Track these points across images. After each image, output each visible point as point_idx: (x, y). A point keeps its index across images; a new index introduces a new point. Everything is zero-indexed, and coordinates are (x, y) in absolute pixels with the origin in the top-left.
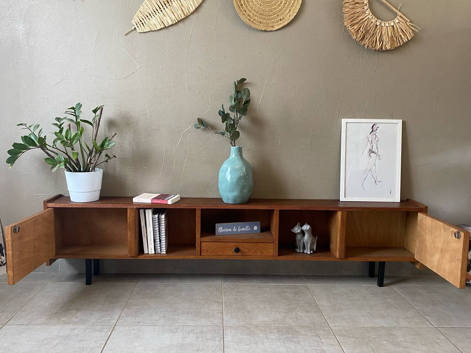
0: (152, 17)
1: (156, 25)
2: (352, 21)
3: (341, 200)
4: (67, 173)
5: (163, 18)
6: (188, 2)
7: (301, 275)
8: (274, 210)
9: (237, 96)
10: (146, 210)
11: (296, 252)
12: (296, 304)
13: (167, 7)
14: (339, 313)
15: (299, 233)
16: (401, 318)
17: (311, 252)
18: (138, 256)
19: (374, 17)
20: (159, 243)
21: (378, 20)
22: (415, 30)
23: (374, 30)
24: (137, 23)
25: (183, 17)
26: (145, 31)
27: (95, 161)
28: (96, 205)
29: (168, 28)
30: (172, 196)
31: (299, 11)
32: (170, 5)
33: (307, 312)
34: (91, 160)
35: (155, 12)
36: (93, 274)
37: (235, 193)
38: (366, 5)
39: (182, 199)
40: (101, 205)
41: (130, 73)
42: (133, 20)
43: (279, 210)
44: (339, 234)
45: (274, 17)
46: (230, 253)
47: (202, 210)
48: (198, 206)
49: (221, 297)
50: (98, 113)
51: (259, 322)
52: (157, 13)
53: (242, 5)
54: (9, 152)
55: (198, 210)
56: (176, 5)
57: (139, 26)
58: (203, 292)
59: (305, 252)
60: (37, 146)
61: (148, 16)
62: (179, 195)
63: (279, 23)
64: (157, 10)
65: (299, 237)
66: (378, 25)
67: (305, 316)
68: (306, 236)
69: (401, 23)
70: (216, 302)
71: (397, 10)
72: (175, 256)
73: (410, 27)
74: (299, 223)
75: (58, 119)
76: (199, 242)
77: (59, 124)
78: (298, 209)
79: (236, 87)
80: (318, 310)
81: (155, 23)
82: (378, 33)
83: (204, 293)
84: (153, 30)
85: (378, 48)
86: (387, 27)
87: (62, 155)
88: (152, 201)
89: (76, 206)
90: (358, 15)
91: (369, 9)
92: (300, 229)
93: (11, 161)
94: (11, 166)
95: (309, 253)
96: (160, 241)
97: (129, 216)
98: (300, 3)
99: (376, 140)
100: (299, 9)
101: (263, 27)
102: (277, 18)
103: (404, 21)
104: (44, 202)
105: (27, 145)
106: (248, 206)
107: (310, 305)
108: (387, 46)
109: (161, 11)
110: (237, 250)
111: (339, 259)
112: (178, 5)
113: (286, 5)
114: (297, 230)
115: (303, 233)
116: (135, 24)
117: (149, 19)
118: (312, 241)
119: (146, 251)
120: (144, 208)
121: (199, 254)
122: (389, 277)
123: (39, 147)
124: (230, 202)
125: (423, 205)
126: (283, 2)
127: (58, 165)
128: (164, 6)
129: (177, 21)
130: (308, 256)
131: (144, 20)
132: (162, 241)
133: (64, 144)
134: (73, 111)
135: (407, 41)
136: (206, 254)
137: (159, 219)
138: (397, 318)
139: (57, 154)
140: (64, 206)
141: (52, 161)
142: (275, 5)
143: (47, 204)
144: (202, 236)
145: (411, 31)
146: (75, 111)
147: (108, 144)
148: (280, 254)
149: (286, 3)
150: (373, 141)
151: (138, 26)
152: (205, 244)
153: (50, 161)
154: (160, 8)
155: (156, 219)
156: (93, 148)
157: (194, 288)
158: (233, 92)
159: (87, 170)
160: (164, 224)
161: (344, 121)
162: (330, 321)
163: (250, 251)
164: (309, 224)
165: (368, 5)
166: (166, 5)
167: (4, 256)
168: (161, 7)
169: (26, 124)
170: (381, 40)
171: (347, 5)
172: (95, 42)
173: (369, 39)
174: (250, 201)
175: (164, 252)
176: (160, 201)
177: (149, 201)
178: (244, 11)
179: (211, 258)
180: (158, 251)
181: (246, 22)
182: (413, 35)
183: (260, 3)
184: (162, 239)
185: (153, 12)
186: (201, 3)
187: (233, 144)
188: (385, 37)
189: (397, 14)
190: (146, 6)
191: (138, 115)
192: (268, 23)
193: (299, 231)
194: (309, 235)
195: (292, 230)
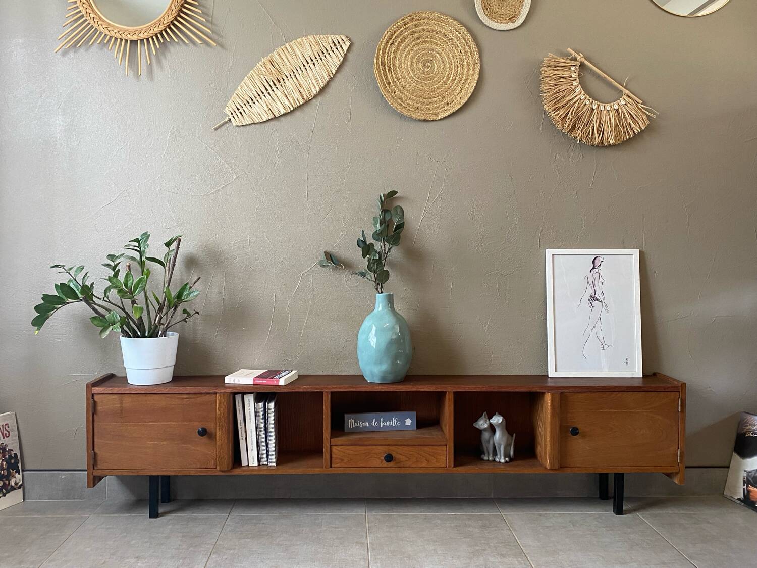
0: (254, 103)
1: (261, 114)
2: (556, 103)
3: (549, 376)
4: (124, 340)
5: (272, 104)
6: (310, 80)
7: (491, 498)
8: (446, 392)
9: (384, 218)
10: (245, 396)
11: (483, 460)
12: (484, 544)
13: (277, 88)
14: (554, 558)
15: (486, 428)
16: (653, 564)
17: (507, 459)
19: (588, 97)
20: (264, 448)
21: (594, 101)
22: (651, 115)
23: (590, 116)
24: (233, 112)
25: (302, 102)
26: (244, 124)
27: (167, 321)
28: (167, 390)
29: (279, 118)
30: (285, 373)
31: (474, 90)
32: (281, 85)
33: (503, 556)
34: (161, 318)
35: (259, 95)
36: (160, 501)
37: (384, 367)
38: (576, 80)
39: (300, 377)
40: (176, 389)
41: (222, 186)
42: (227, 108)
43: (454, 392)
44: (549, 430)
45: (438, 100)
46: (377, 462)
47: (332, 393)
48: (326, 388)
49: (365, 534)
50: (174, 246)
52: (263, 97)
53: (389, 83)
54: (37, 308)
55: (326, 394)
56: (291, 86)
57: (236, 116)
59: (497, 460)
60: (78, 298)
61: (249, 101)
62: (296, 371)
63: (446, 108)
64: (263, 93)
65: (486, 435)
66: (594, 109)
67: (499, 562)
68: (498, 434)
69: (628, 105)
70: (357, 542)
71: (623, 86)
72: (290, 469)
73: (643, 110)
74: (485, 412)
75: (111, 257)
76: (329, 446)
77: (113, 264)
78: (483, 390)
79: (382, 203)
80: (520, 553)
81: (260, 111)
82: (595, 121)
83: (337, 529)
84: (256, 122)
85: (596, 143)
86: (609, 111)
87: (116, 312)
88: (254, 380)
89: (136, 391)
90: (564, 94)
91: (580, 86)
92: (488, 422)
93: (38, 322)
94: (37, 330)
95: (502, 461)
96: (267, 445)
97: (219, 405)
98: (476, 79)
99: (600, 280)
100: (475, 87)
101: (422, 115)
102: (442, 101)
103: (633, 103)
104: (87, 385)
105: (64, 297)
106: (404, 386)
107: (507, 545)
108: (609, 140)
109: (269, 93)
110: (389, 458)
111: (551, 469)
112: (294, 85)
113: (455, 83)
114: (482, 424)
115: (492, 428)
116: (230, 114)
117: (250, 106)
118: (507, 440)
119: (244, 463)
120: (243, 391)
121: (329, 466)
122: (631, 500)
123: (81, 301)
124: (377, 381)
125: (678, 381)
126: (451, 78)
127: (111, 327)
128: (273, 86)
129: (292, 109)
130: (502, 467)
131: (242, 107)
132: (270, 446)
133: (122, 294)
134: (136, 244)
135: (640, 131)
136: (339, 465)
137: (265, 409)
138: (646, 564)
139: (109, 311)
140: (118, 391)
141: (101, 321)
142: (438, 83)
143: (91, 389)
144: (333, 436)
145: (644, 117)
146: (139, 244)
147: (189, 294)
148: (457, 463)
149: (455, 79)
150: (596, 283)
151: (234, 117)
152: (339, 449)
153: (98, 322)
154: (267, 90)
155: (261, 410)
156: (165, 300)
157: (322, 522)
158: (378, 211)
159: (154, 334)
160: (273, 418)
161: (549, 253)
163: (409, 459)
164: (501, 414)
165: (578, 80)
166: (275, 85)
167: (19, 474)
168: (268, 88)
169: (63, 266)
170: (600, 131)
171: (547, 80)
172: (169, 140)
173: (582, 130)
174: (408, 378)
175: (273, 463)
176: (268, 381)
177: (249, 381)
178: (392, 92)
179: (348, 471)
180: (263, 462)
181: (396, 108)
182: (648, 123)
183: (416, 79)
184: (270, 442)
185: (257, 96)
186: (328, 82)
187: (380, 290)
188: (606, 126)
189: (622, 92)
190: (247, 87)
191: (233, 249)
192: (429, 109)
193: (486, 426)
194: (502, 433)
195: (474, 425)
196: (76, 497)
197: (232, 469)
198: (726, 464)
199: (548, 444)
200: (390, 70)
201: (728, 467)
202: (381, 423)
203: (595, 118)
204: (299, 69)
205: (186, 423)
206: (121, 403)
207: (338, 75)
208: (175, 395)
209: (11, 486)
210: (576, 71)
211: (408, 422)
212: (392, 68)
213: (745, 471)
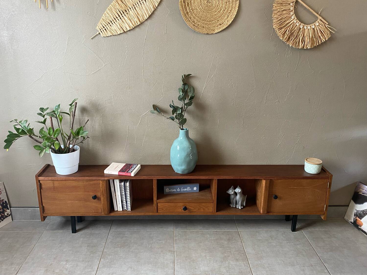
0: (112, 24)
1: (117, 31)
2: (280, 25)
4: (53, 155)
5: (123, 24)
6: (143, 11)
7: (234, 219)
8: (213, 179)
9: (184, 89)
10: (114, 180)
12: (229, 252)
13: (125, 15)
14: (260, 262)
16: (307, 266)
18: (110, 214)
19: (298, 21)
20: (125, 203)
21: (301, 23)
22: (332, 31)
23: (298, 32)
24: (101, 29)
25: (139, 23)
26: (108, 36)
27: (73, 143)
28: (76, 178)
29: (127, 32)
30: (134, 167)
31: (235, 17)
34: (70, 142)
35: (115, 19)
36: (76, 222)
37: (183, 167)
38: (292, 11)
39: (142, 167)
40: (80, 178)
41: (97, 70)
42: (97, 27)
43: (218, 180)
44: (263, 197)
45: (215, 22)
46: (180, 210)
47: (158, 180)
48: (154, 177)
49: (173, 245)
51: (201, 271)
52: (117, 20)
53: (188, 13)
55: (154, 180)
56: (132, 14)
57: (103, 31)
58: (160, 240)
59: (237, 207)
60: (27, 134)
61: (110, 23)
62: (140, 164)
64: (117, 18)
65: (232, 197)
66: (301, 28)
67: (235, 265)
69: (320, 25)
70: (169, 251)
71: (318, 14)
72: (138, 213)
73: (328, 28)
74: (233, 186)
75: (42, 109)
76: (156, 204)
77: (43, 114)
78: (232, 178)
79: (183, 80)
80: (245, 258)
81: (115, 28)
82: (301, 35)
84: (114, 35)
85: (300, 48)
86: (309, 29)
88: (119, 173)
89: (61, 179)
90: (285, 19)
91: (294, 15)
92: (234, 191)
93: (7, 147)
94: (7, 150)
95: (240, 208)
96: (126, 202)
97: (102, 186)
98: (237, 10)
100: (236, 15)
101: (206, 31)
102: (217, 23)
103: (323, 24)
104: (36, 176)
105: (20, 134)
106: (194, 177)
107: (239, 253)
108: (307, 46)
109: (120, 18)
110: (185, 209)
111: (263, 214)
112: (134, 14)
113: (225, 12)
114: (231, 192)
116: (99, 30)
117: (110, 25)
119: (116, 209)
121: (157, 212)
122: (300, 221)
124: (180, 172)
126: (223, 9)
127: (44, 150)
128: (123, 14)
129: (134, 27)
130: (239, 211)
131: (106, 26)
132: (128, 203)
135: (325, 41)
136: (161, 211)
137: (125, 186)
138: (303, 266)
142: (215, 12)
143: (38, 178)
144: (158, 198)
145: (329, 32)
148: (218, 210)
149: (225, 10)
151: (101, 32)
152: (161, 204)
153: (38, 148)
154: (119, 16)
155: (123, 186)
156: (71, 135)
157: (153, 236)
158: (180, 84)
159: (67, 151)
160: (129, 190)
162: (254, 270)
163: (195, 209)
165: (293, 11)
166: (124, 13)
167: (9, 209)
168: (120, 15)
169: (16, 120)
170: (303, 41)
171: (276, 12)
172: (67, 45)
173: (293, 41)
175: (129, 209)
176: (125, 173)
177: (116, 173)
178: (189, 18)
179: (165, 214)
180: (125, 208)
181: (191, 27)
182: (330, 36)
183: (203, 10)
184: (128, 201)
185: (114, 19)
186: (154, 11)
187: (181, 128)
188: (307, 38)
189: (318, 17)
190: (108, 15)
191: (105, 103)
192: (210, 27)
193: (233, 193)
194: (240, 196)
195: (227, 192)
196: (37, 219)
197: (110, 213)
198: (347, 205)
199: (262, 202)
200: (188, 5)
201: (348, 206)
202: (182, 190)
203: (301, 33)
204: (137, 4)
205: (86, 193)
206: (54, 184)
207: (159, 7)
208: (80, 181)
209: (5, 216)
210: (293, 6)
211: (195, 189)
212: (189, 4)
213: (356, 210)
